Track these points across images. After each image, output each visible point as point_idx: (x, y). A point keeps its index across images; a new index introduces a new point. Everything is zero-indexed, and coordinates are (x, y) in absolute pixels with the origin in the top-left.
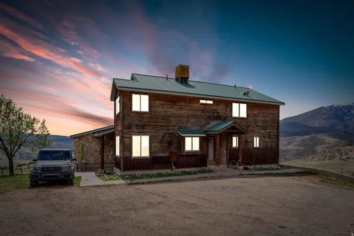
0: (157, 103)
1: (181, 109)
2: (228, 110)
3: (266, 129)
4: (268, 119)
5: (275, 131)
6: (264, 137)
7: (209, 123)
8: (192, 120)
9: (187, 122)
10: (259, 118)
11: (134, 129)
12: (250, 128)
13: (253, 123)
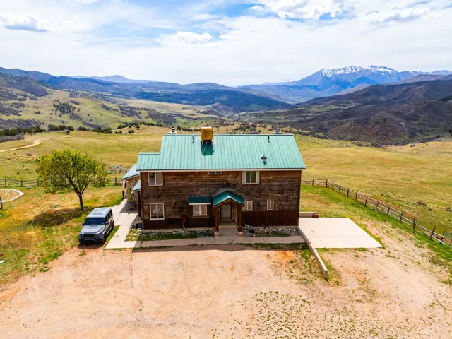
0: (170, 178)
1: (191, 181)
2: (238, 178)
3: (282, 193)
4: (286, 183)
5: (295, 194)
6: (281, 201)
7: (218, 191)
8: (202, 189)
9: (197, 191)
10: (273, 183)
11: (151, 199)
12: (262, 193)
13: (266, 189)
